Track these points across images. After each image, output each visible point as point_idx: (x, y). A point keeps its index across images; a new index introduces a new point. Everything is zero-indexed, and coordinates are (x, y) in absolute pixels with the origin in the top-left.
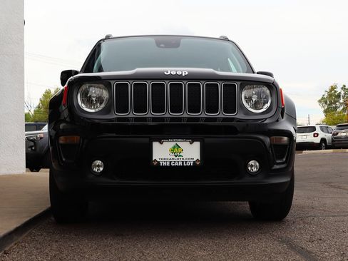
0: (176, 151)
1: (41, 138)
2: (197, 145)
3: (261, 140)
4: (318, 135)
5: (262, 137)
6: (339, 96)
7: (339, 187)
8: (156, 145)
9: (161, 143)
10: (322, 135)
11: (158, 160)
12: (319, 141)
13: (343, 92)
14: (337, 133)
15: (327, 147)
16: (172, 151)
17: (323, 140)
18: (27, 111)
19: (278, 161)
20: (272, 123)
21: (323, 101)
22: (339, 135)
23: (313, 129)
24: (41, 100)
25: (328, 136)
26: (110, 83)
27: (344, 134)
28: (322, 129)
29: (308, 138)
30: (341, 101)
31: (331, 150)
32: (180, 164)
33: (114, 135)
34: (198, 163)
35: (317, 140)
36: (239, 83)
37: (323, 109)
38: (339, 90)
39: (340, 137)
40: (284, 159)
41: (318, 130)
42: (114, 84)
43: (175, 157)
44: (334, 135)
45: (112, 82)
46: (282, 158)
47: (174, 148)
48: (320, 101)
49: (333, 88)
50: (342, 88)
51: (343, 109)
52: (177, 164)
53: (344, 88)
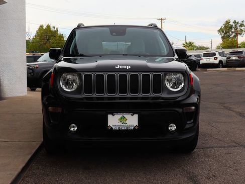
0: (123, 120)
1: (37, 68)
2: (136, 116)
3: (177, 111)
4: (217, 58)
5: (177, 109)
6: (231, 27)
7: (230, 109)
8: (110, 117)
9: (113, 115)
10: (220, 58)
11: (111, 126)
12: (218, 62)
13: (234, 25)
14: (230, 57)
15: (223, 66)
16: (120, 120)
17: (221, 62)
18: (27, 39)
19: (188, 122)
20: (183, 100)
21: (221, 30)
22: (231, 58)
23: (214, 54)
24: (37, 32)
25: (224, 59)
26: (81, 74)
27: (234, 58)
28: (220, 54)
29: (211, 60)
30: (233, 30)
31: (226, 69)
32: (126, 128)
33: (84, 109)
34: (137, 128)
35: (217, 62)
36: (163, 73)
37: (221, 36)
38: (231, 23)
39: (232, 60)
40: (192, 121)
41: (217, 55)
42: (83, 75)
43: (122, 124)
44: (227, 58)
45: (82, 73)
46: (190, 120)
47: (121, 118)
48: (219, 31)
49: (228, 22)
50: (233, 22)
51: (234, 36)
52: (123, 128)
53: (235, 22)
